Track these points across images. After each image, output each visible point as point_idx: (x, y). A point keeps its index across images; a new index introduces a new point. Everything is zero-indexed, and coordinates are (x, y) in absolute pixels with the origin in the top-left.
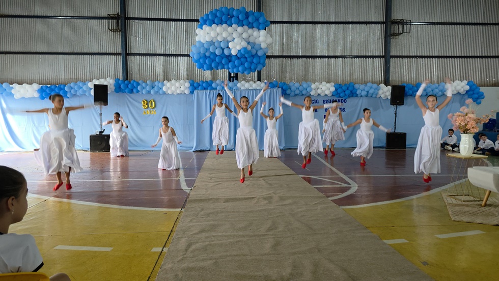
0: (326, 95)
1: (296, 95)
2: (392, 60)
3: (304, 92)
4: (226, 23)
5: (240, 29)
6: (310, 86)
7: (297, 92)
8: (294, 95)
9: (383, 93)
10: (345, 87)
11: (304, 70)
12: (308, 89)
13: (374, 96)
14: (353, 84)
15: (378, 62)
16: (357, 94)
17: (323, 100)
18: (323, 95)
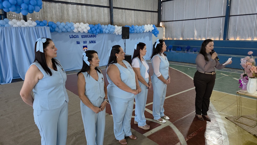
0: (84, 32)
1: (62, 32)
2: (114, 10)
3: (69, 30)
6: (73, 26)
7: (64, 30)
8: (61, 32)
9: (117, 31)
10: (96, 27)
11: (60, 12)
12: (71, 28)
13: (112, 33)
14: (100, 25)
15: (106, 10)
16: (103, 32)
17: (82, 36)
18: (82, 32)
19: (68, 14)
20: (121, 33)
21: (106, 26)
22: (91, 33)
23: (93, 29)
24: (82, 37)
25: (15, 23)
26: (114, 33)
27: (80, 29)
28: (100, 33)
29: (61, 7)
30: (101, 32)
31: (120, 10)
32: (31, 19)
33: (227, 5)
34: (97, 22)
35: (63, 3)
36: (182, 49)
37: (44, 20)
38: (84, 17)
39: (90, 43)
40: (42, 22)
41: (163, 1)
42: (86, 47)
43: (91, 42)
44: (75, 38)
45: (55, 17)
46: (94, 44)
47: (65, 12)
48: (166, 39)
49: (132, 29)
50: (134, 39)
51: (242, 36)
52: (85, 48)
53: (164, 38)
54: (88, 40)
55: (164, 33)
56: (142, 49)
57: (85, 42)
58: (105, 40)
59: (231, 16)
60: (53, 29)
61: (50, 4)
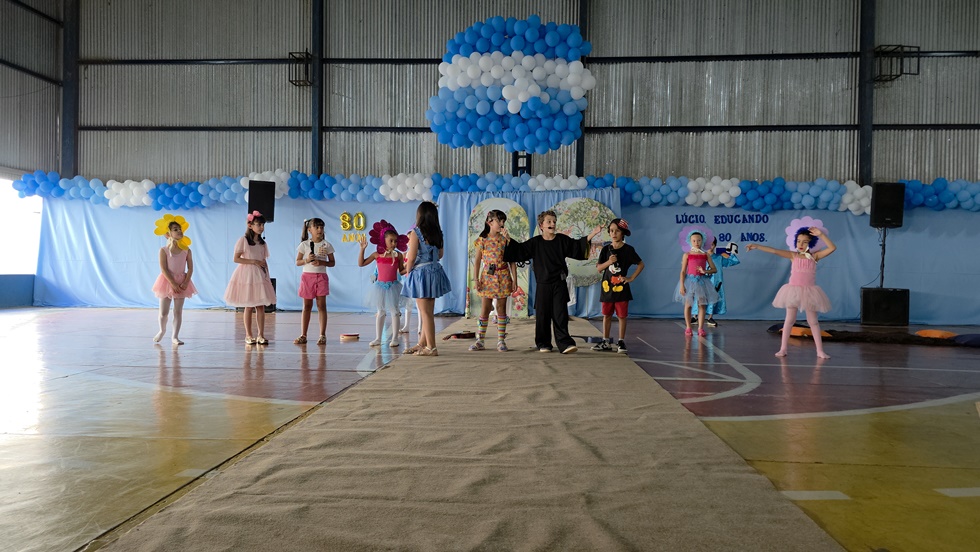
0: (721, 205)
1: (653, 203)
2: (877, 135)
3: (671, 198)
4: (499, 48)
5: (527, 61)
6: (684, 185)
7: (656, 198)
8: (649, 203)
11: (676, 156)
12: (679, 192)
13: (832, 207)
15: (845, 139)
16: (792, 204)
17: (715, 216)
18: (714, 204)
20: (868, 211)
21: (803, 187)
22: (749, 207)
23: (751, 195)
24: (716, 221)
25: (540, 183)
26: (842, 209)
27: (705, 197)
28: (782, 208)
30: (784, 204)
35: (686, 132)
39: (743, 239)
40: (603, 178)
43: (746, 236)
44: (693, 222)
54: (737, 230)
57: (724, 237)
60: (629, 198)
61: (649, 137)
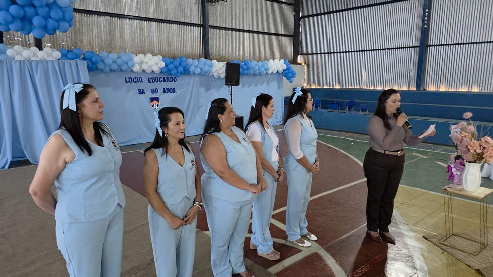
0: (153, 71)
1: (111, 70)
2: (211, 31)
3: (124, 67)
6: (131, 59)
7: (115, 67)
8: (109, 70)
9: (217, 71)
10: (177, 63)
11: (108, 33)
12: (128, 63)
13: (207, 74)
14: (185, 58)
15: (196, 31)
16: (189, 72)
17: (149, 78)
18: (149, 71)
19: (122, 37)
20: (223, 75)
21: (196, 61)
22: (168, 73)
23: (171, 66)
24: (149, 80)
25: (19, 53)
26: (211, 75)
27: (145, 67)
28: (185, 74)
29: (110, 24)
30: (186, 72)
31: (223, 32)
32: (49, 44)
33: (423, 26)
34: (177, 53)
35: (113, 16)
36: (338, 106)
37: (76, 47)
38: (154, 43)
39: (164, 92)
40: (72, 51)
41: (303, 17)
42: (157, 99)
43: (166, 90)
44: (136, 82)
45: (98, 43)
46: (172, 94)
47: (118, 33)
48: (308, 87)
49: (246, 66)
50: (249, 87)
51: (451, 83)
52: (155, 103)
53: (305, 85)
54: (161, 86)
55: (306, 76)
56: (266, 107)
57: (154, 91)
58: (193, 87)
59: (430, 46)
60: (94, 66)
61: (88, 17)
